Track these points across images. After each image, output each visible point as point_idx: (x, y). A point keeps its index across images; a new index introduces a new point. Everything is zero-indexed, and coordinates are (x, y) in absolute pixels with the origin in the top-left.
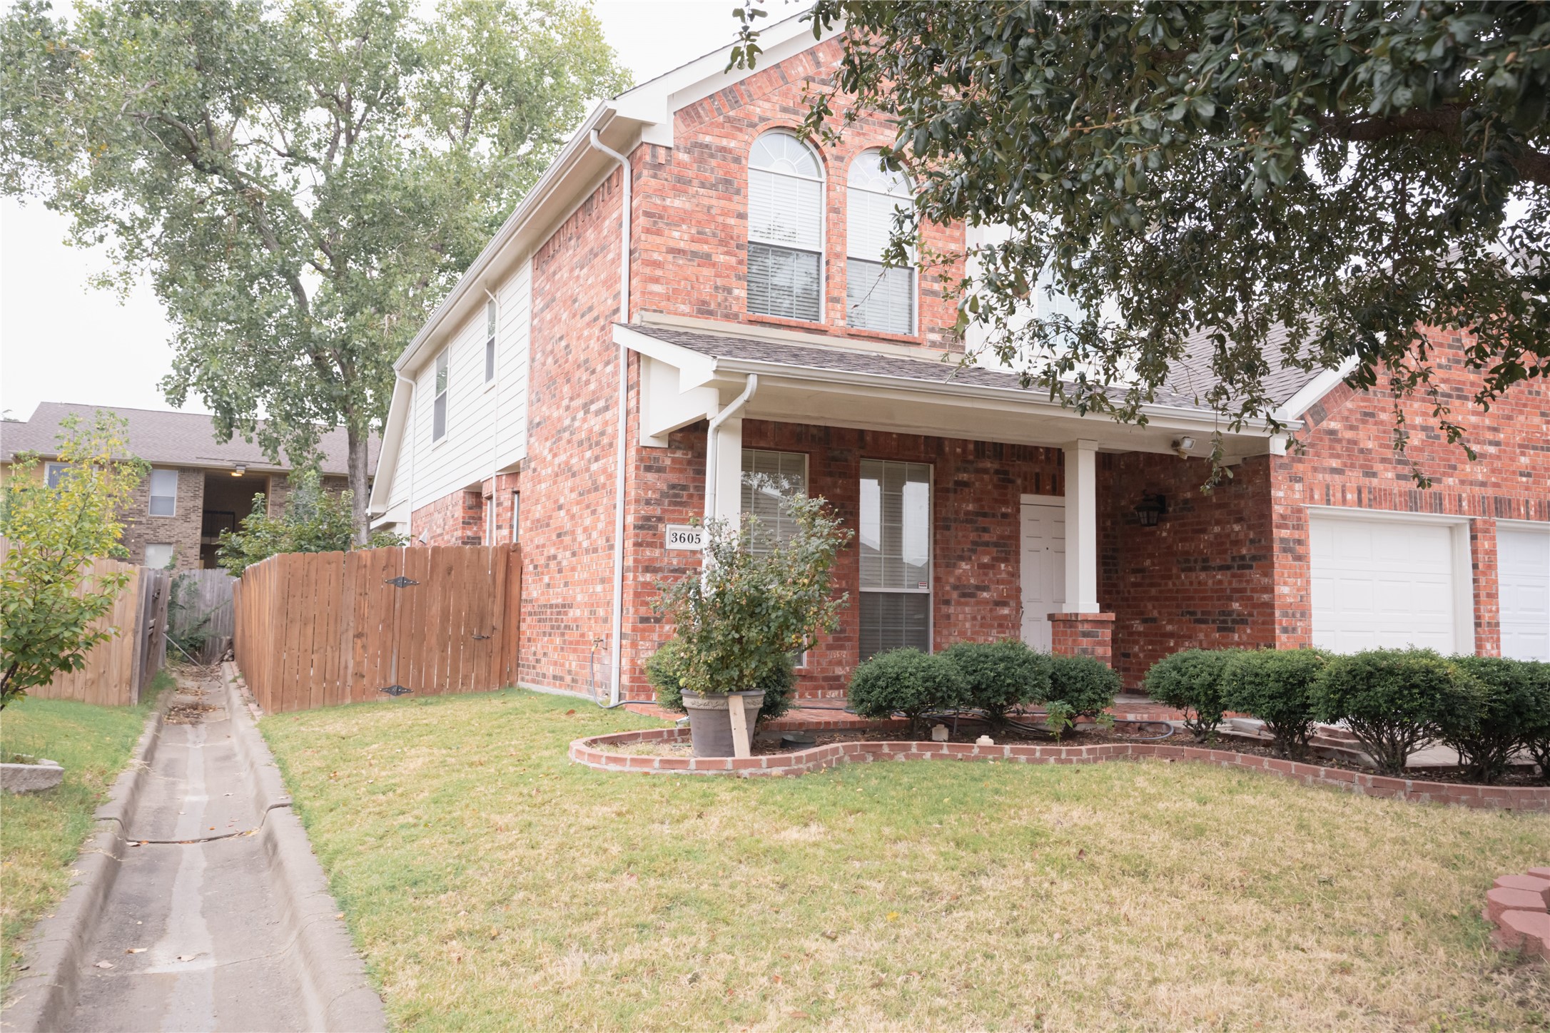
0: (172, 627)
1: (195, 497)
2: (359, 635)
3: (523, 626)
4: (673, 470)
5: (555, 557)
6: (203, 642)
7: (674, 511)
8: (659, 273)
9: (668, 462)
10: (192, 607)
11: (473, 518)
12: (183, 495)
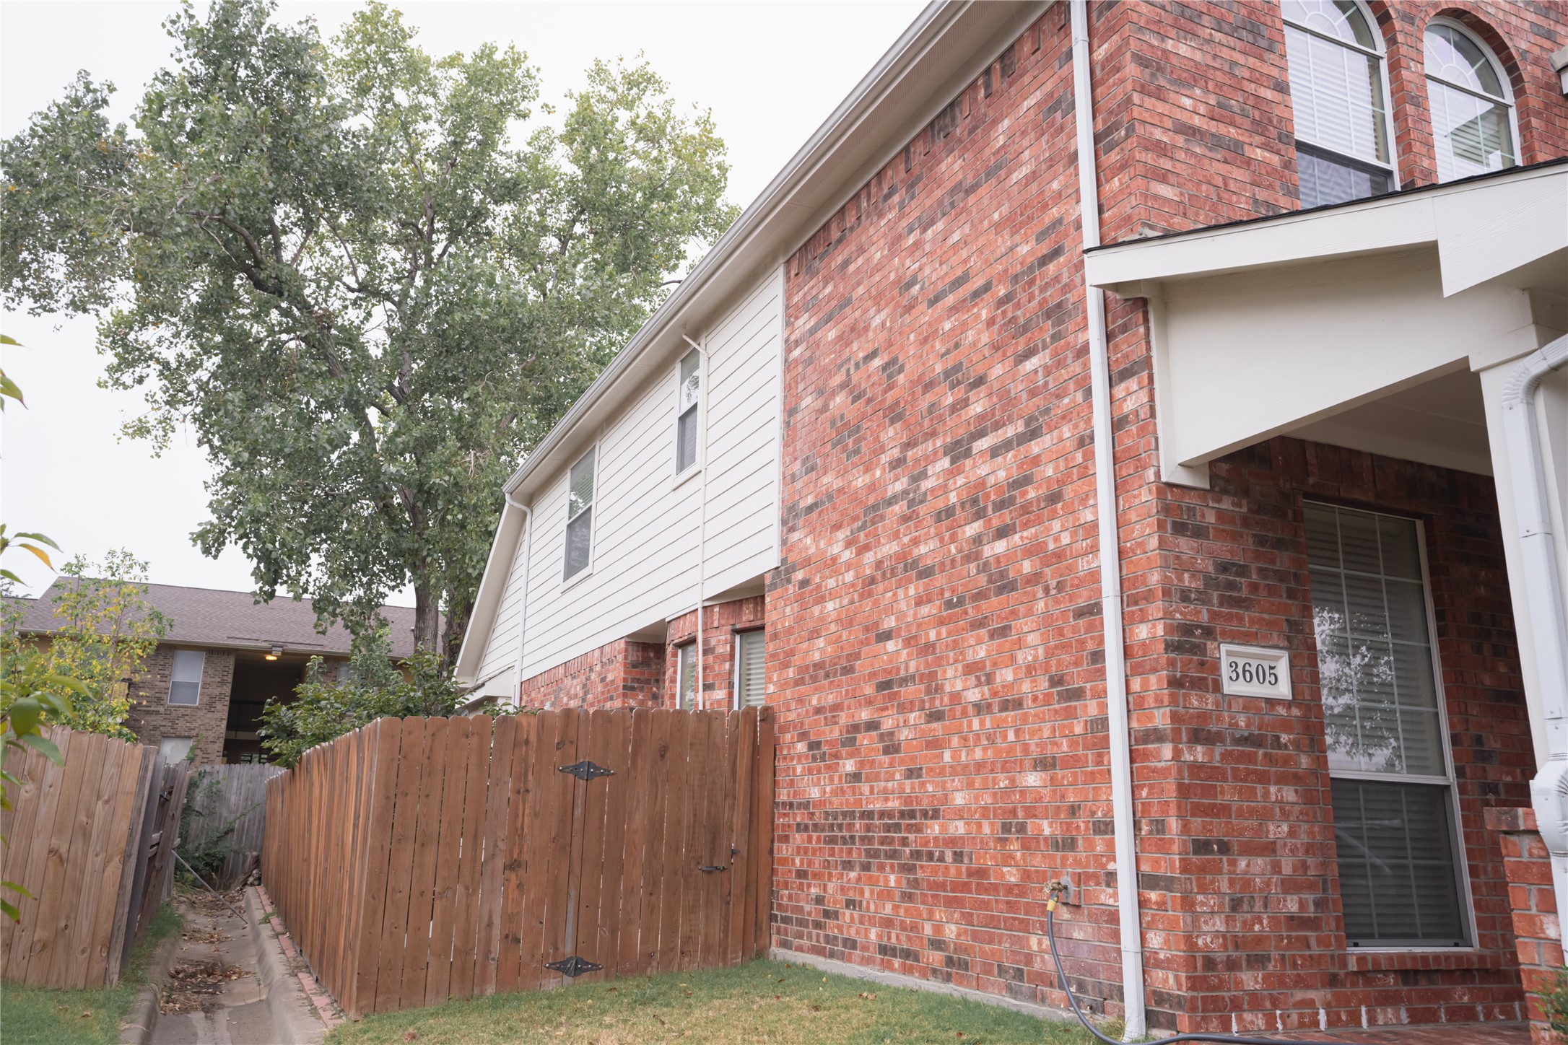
0: (184, 839)
1: (223, 683)
2: (513, 866)
3: (783, 850)
4: (1220, 534)
5: (872, 726)
6: (222, 860)
7: (1229, 617)
8: (1166, 164)
9: (1211, 518)
10: (212, 813)
11: (638, 681)
12: (209, 680)
